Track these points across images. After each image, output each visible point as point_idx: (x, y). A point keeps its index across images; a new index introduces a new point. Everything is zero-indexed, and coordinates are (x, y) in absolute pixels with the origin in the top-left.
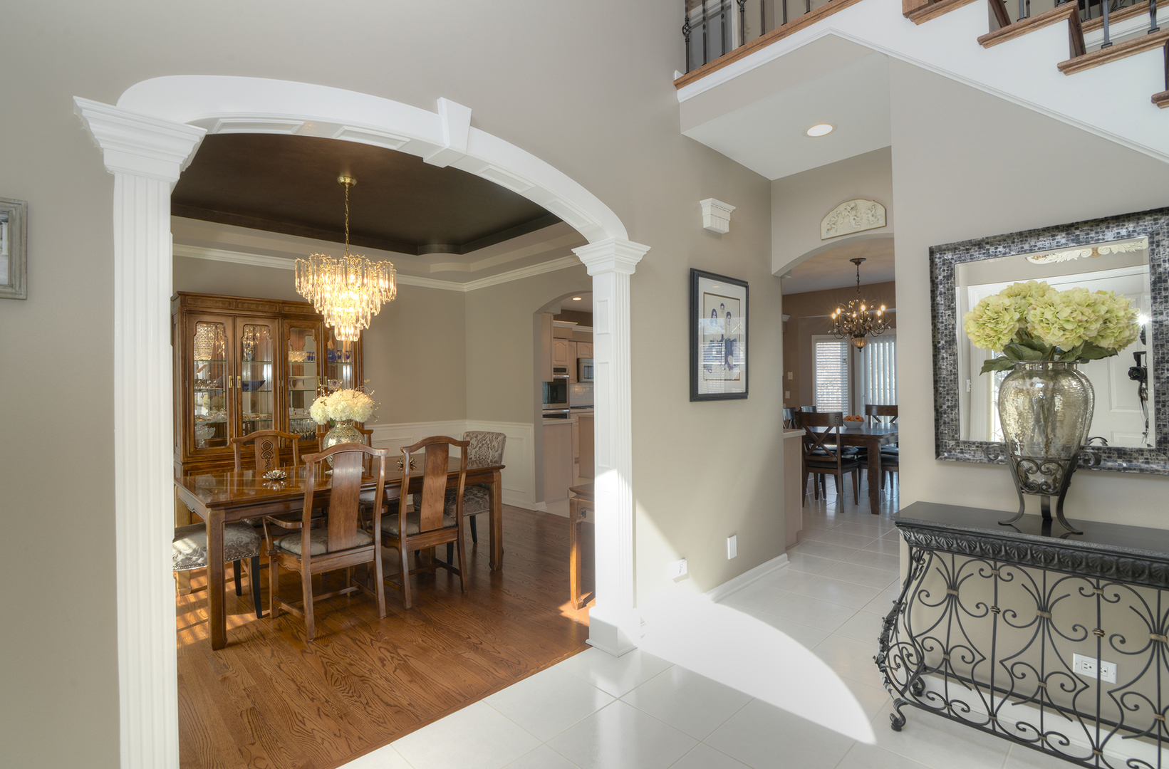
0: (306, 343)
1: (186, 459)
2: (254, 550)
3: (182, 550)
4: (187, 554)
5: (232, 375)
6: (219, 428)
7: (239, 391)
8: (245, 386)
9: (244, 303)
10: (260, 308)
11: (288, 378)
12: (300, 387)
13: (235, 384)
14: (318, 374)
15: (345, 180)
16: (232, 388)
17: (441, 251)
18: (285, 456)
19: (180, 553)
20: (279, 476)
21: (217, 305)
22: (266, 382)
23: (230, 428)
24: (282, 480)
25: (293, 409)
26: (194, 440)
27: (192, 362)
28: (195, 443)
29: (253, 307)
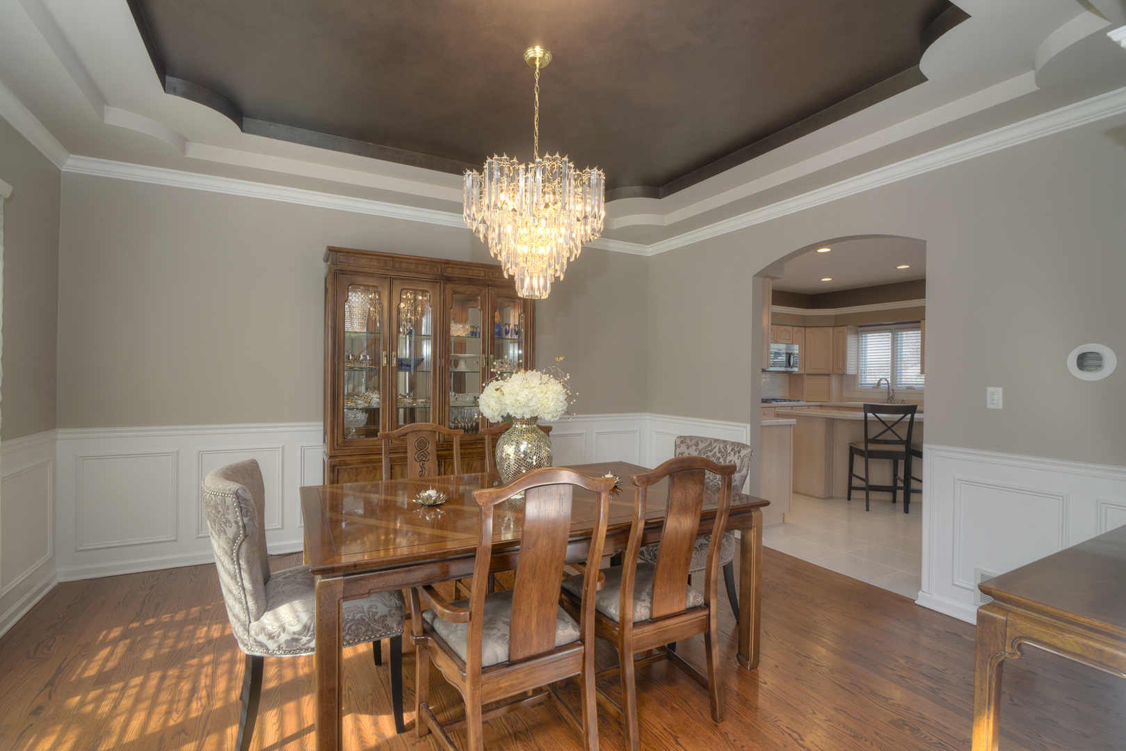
0: (470, 316)
1: (333, 452)
2: (395, 626)
3: (287, 626)
4: (294, 633)
5: (386, 350)
6: (372, 414)
7: (394, 370)
8: (402, 364)
9: (402, 262)
10: (419, 269)
11: (449, 355)
12: (462, 367)
13: (389, 362)
14: (484, 352)
15: (536, 52)
16: (386, 367)
17: (635, 195)
18: (444, 453)
19: (284, 630)
20: (435, 501)
21: (372, 264)
22: (425, 360)
23: (383, 414)
24: (438, 506)
25: (453, 393)
26: (343, 429)
27: (342, 333)
28: (343, 432)
29: (412, 267)
